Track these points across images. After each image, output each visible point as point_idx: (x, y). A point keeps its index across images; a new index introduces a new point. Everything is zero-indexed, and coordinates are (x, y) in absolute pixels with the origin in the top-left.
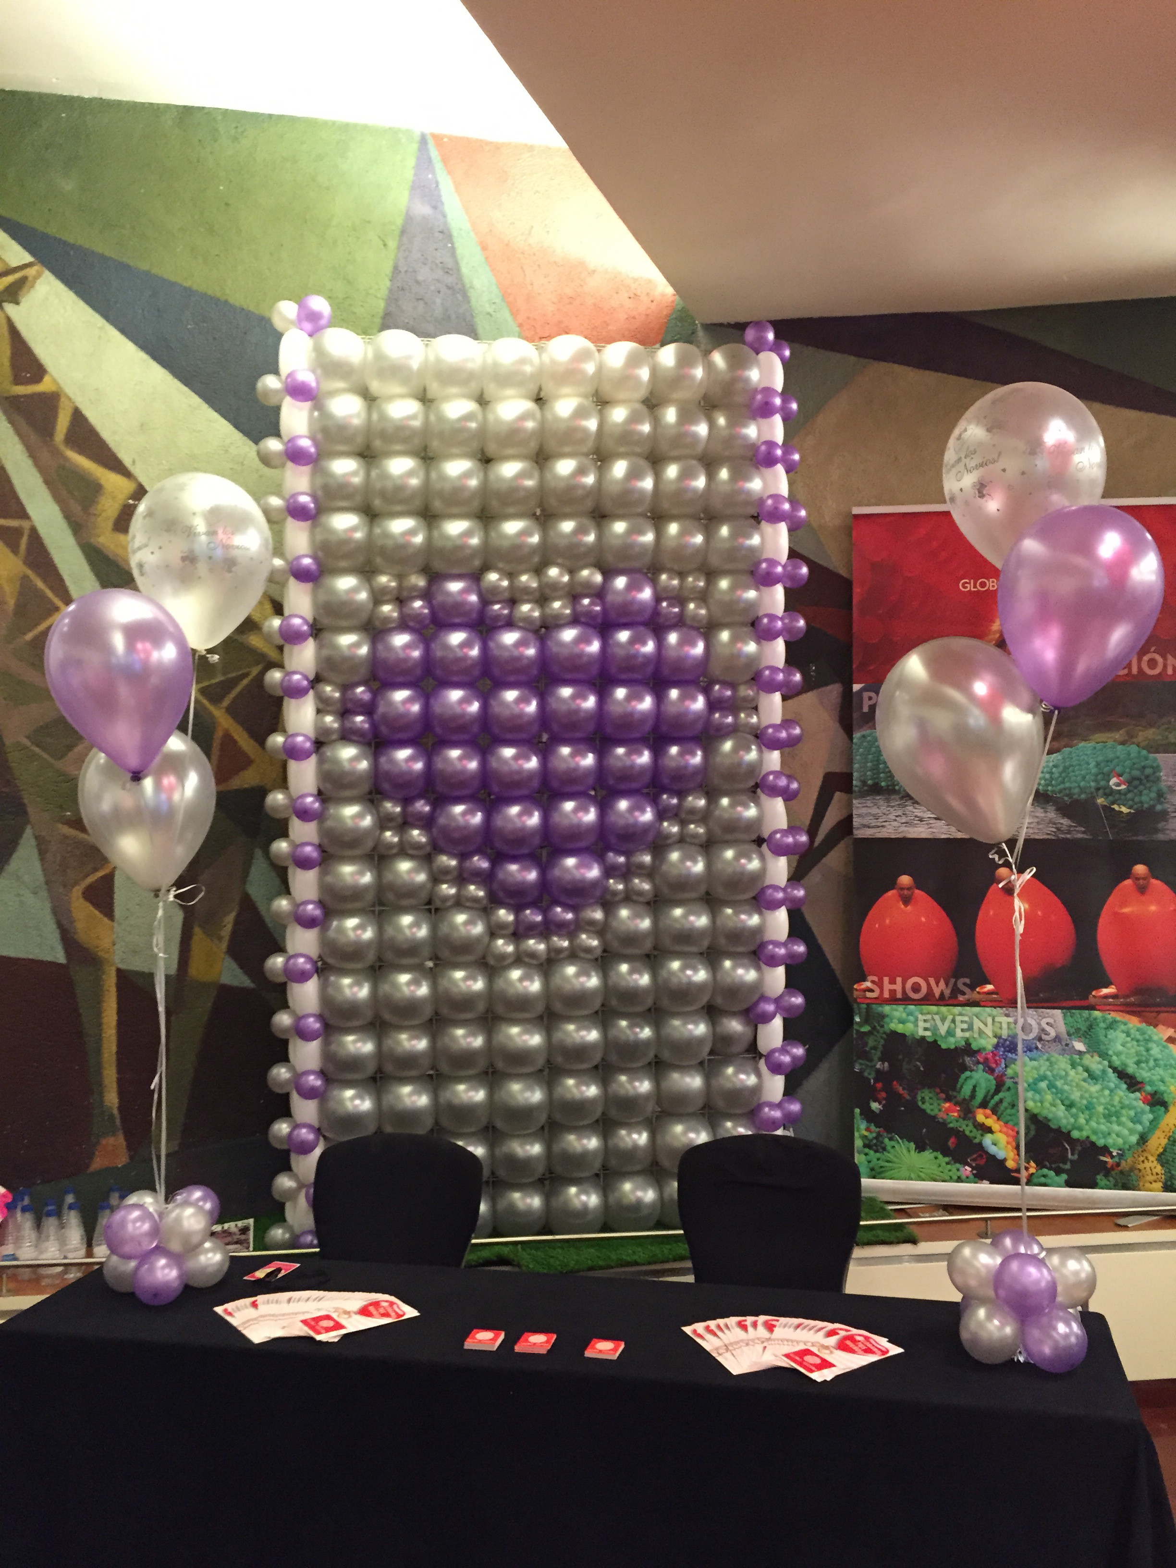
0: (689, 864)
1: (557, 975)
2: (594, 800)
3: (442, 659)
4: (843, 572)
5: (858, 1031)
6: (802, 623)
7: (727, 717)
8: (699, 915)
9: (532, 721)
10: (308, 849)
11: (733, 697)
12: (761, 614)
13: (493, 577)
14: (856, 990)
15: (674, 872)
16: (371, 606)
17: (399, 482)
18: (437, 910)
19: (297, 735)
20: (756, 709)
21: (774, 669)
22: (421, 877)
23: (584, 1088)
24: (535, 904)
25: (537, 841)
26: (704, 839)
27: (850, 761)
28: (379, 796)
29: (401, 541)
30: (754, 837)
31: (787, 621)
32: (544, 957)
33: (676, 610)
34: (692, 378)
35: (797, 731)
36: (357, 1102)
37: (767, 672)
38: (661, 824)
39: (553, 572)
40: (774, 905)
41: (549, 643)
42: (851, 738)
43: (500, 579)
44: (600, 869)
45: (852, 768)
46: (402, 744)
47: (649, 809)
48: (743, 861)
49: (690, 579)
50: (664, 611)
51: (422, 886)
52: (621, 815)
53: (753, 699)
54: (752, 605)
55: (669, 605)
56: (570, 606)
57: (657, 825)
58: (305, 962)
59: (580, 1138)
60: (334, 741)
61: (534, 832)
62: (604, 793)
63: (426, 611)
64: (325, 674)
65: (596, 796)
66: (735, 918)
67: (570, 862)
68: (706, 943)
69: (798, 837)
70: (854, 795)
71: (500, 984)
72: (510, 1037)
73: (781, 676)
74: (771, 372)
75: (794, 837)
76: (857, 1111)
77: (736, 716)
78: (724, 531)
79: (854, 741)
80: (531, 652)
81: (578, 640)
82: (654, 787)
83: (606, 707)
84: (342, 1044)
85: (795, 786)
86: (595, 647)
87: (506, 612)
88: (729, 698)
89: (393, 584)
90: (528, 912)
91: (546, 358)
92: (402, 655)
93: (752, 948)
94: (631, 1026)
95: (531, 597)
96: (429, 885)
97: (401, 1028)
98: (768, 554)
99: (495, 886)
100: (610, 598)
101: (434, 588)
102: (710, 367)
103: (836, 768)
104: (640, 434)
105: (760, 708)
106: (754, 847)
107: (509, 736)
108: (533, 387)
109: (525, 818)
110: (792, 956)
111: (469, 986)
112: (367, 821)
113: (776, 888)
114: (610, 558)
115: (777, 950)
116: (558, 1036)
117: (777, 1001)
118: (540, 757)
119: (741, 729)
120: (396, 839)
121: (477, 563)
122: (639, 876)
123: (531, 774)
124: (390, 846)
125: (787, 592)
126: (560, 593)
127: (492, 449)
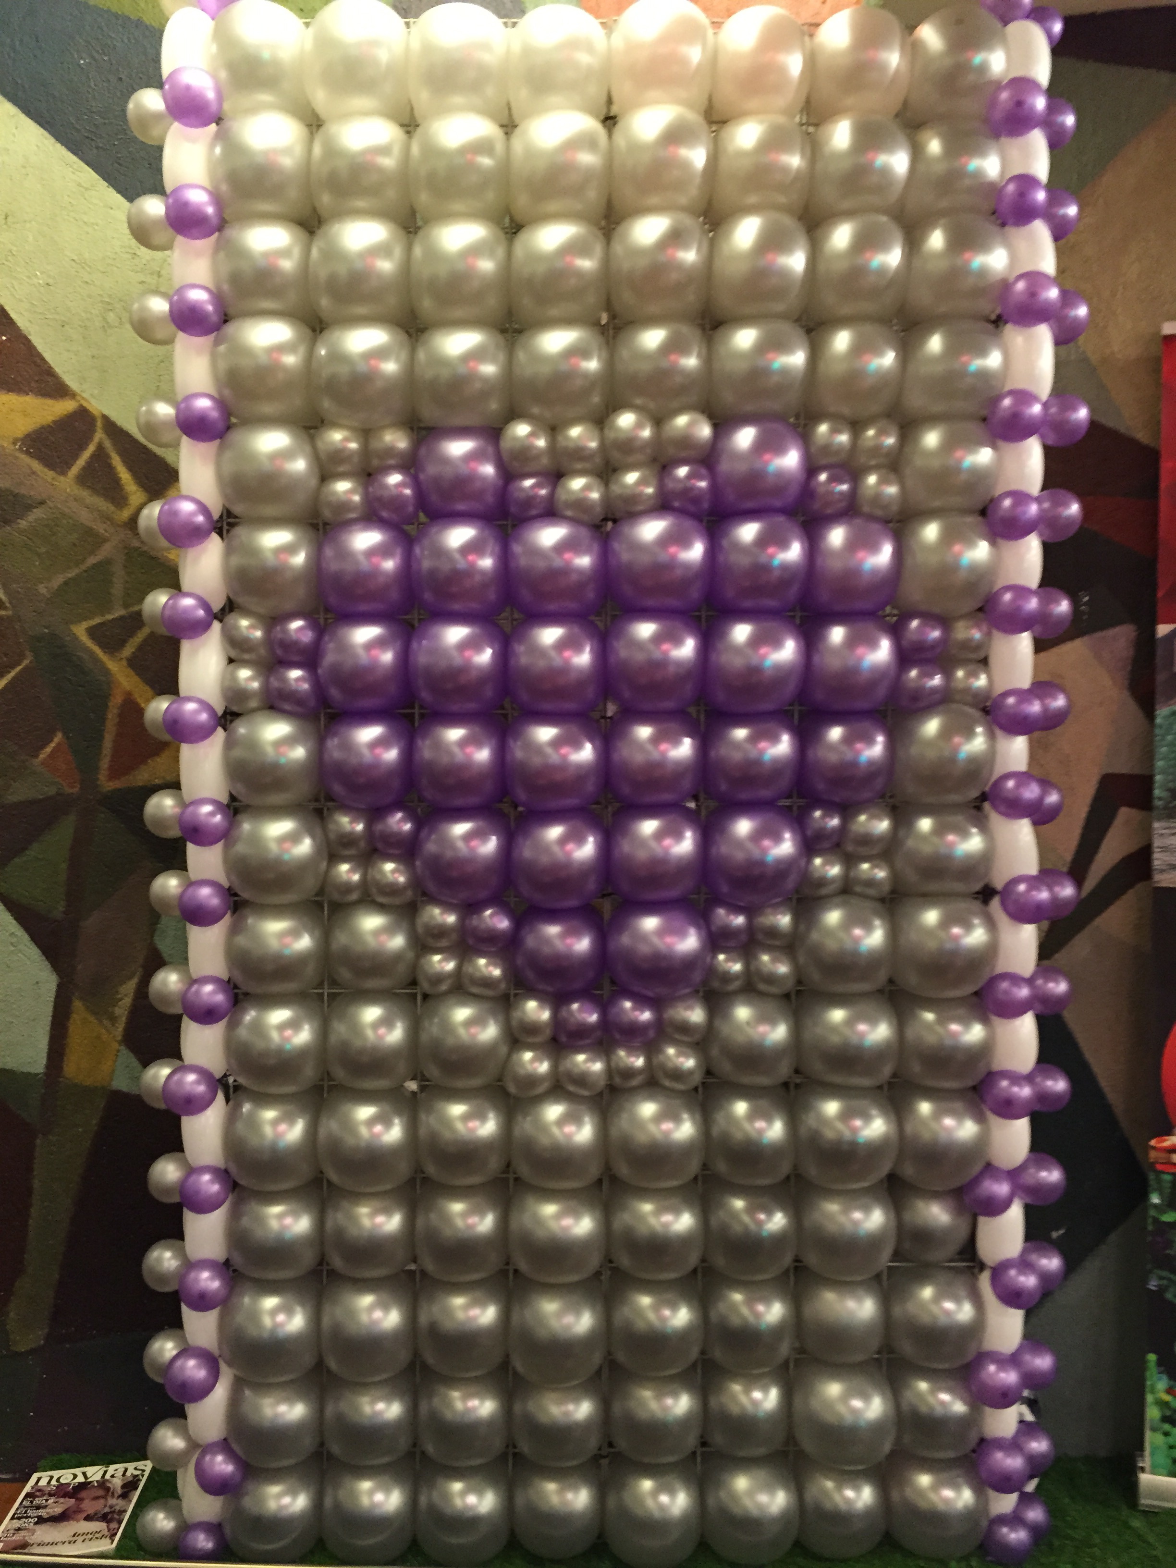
0: (858, 932)
1: (625, 1116)
2: (692, 818)
3: (432, 573)
4: (1142, 436)
5: (1156, 1221)
6: (1074, 508)
7: (931, 676)
8: (873, 1022)
9: (581, 682)
10: (205, 892)
11: (944, 641)
12: (998, 491)
13: (522, 429)
14: (1154, 1148)
15: (831, 945)
16: (314, 482)
17: (359, 265)
18: (426, 996)
19: (189, 699)
20: (984, 662)
21: (1021, 591)
22: (397, 942)
23: (667, 1312)
24: (587, 994)
25: (591, 885)
26: (886, 888)
27: (1149, 755)
28: (330, 804)
29: (362, 367)
30: (978, 887)
31: (1046, 505)
32: (602, 1083)
33: (844, 487)
34: (882, 67)
35: (1060, 702)
36: (281, 1318)
37: (1008, 597)
38: (809, 861)
39: (626, 420)
40: (1013, 1010)
41: (616, 545)
42: (1150, 715)
43: (532, 434)
44: (699, 935)
45: (1152, 766)
46: (366, 717)
47: (787, 835)
48: (956, 930)
49: (871, 433)
50: (821, 490)
51: (397, 957)
52: (739, 843)
53: (979, 647)
54: (980, 477)
55: (832, 479)
56: (654, 482)
57: (803, 863)
58: (198, 1082)
59: (659, 1396)
60: (254, 711)
61: (586, 871)
62: (713, 804)
63: (408, 492)
64: (240, 600)
65: (697, 812)
66: (939, 1029)
67: (650, 923)
68: (887, 1071)
69: (1057, 889)
70: (1155, 813)
71: (525, 1126)
72: (539, 1221)
73: (1033, 604)
74: (1028, 56)
75: (1050, 888)
76: (1152, 1357)
77: (948, 675)
78: (935, 343)
79: (1158, 721)
80: (584, 561)
81: (667, 540)
82: (801, 795)
83: (713, 657)
84: (261, 1220)
85: (1053, 798)
86: (696, 552)
87: (543, 492)
88: (936, 644)
89: (353, 445)
90: (575, 1006)
91: (618, 40)
92: (365, 565)
93: (970, 1083)
94: (751, 1210)
95: (587, 465)
96: (410, 955)
97: (358, 1197)
98: (1017, 382)
99: (520, 961)
100: (724, 466)
101: (423, 451)
102: (914, 49)
103: (1123, 766)
104: (785, 169)
105: (993, 661)
106: (976, 905)
107: (547, 706)
108: (595, 91)
109: (570, 846)
110: (1042, 1097)
111: (473, 1130)
112: (305, 847)
113: (1015, 979)
114: (728, 398)
115: (1015, 1089)
116: (623, 1219)
117: (1013, 1175)
118: (598, 743)
119: (958, 697)
120: (356, 877)
121: (494, 406)
122: (769, 949)
123: (582, 773)
124: (348, 888)
125: (1049, 452)
126: (639, 457)
127: (522, 202)
